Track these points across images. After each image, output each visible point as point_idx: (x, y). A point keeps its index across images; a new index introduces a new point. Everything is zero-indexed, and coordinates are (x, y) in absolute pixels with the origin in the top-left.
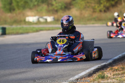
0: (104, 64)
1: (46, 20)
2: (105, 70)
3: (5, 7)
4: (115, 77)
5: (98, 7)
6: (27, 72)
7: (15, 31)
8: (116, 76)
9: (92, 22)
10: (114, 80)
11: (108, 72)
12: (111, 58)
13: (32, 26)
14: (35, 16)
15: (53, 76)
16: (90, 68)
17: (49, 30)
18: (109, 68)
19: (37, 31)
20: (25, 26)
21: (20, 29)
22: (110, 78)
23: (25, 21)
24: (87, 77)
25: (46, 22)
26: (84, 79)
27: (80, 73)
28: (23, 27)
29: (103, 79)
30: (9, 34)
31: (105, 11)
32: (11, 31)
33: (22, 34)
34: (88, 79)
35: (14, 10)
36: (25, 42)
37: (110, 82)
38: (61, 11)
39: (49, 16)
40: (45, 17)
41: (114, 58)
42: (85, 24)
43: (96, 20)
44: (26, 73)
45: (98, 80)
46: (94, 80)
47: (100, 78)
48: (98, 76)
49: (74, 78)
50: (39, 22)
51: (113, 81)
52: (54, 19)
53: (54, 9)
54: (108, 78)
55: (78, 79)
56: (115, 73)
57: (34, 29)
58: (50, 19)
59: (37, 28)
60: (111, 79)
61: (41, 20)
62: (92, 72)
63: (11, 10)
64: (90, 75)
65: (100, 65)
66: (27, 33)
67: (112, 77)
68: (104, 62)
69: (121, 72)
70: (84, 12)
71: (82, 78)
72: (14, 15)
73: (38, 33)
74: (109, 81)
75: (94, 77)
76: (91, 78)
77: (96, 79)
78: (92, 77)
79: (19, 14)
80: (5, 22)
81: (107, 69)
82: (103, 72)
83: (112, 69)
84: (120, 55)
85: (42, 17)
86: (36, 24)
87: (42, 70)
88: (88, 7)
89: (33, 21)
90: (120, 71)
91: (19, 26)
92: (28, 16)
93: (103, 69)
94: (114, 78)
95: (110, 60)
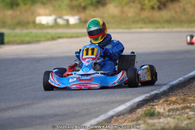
0: (155, 92)
1: (67, 21)
2: (156, 102)
4: (170, 114)
5: (149, 1)
7: (18, 39)
8: (173, 112)
9: (139, 25)
10: (169, 119)
11: (160, 106)
12: (165, 82)
13: (45, 31)
14: (50, 15)
15: (73, 112)
16: (132, 99)
17: (72, 37)
18: (163, 99)
19: (53, 39)
20: (34, 31)
21: (27, 35)
22: (163, 115)
23: (34, 22)
24: (127, 113)
25: (67, 25)
26: (122, 117)
28: (31, 33)
29: (153, 118)
30: (9, 43)
31: (159, 8)
32: (12, 39)
33: (29, 43)
34: (129, 116)
35: (18, 5)
36: (33, 56)
37: (163, 122)
38: (91, 8)
39: (73, 15)
40: (66, 17)
41: (171, 84)
42: (127, 28)
43: (145, 23)
45: (144, 120)
46: (138, 119)
47: (147, 115)
48: (145, 112)
49: (106, 115)
50: (56, 25)
51: (167, 120)
52: (80, 19)
53: (80, 5)
54: (159, 115)
55: (112, 117)
56: (171, 107)
57: (49, 36)
58: (73, 20)
59: (53, 34)
60: (165, 117)
61: (60, 21)
62: (135, 106)
63: (13, 5)
64: (132, 110)
65: (148, 95)
66: (38, 42)
67: (167, 114)
68: (154, 90)
69: (181, 106)
70: (126, 9)
71: (119, 115)
72: (18, 13)
73: (54, 42)
74: (161, 120)
75: (139, 113)
76: (134, 116)
77: (141, 118)
78: (136, 113)
79: (26, 11)
80: (4, 24)
81: (160, 101)
82: (153, 105)
83: (167, 101)
84: (181, 79)
85: (60, 17)
86: (52, 27)
88: (134, 2)
89: (48, 23)
90: (180, 104)
91: (25, 31)
92: (40, 15)
93: (153, 101)
94: (169, 116)
95: (164, 86)
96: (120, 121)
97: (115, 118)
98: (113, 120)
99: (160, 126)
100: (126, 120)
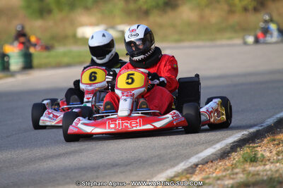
0: (256, 128)
1: (122, 33)
2: (259, 142)
3: (28, 7)
4: (280, 157)
6: (81, 151)
9: (228, 35)
10: (278, 164)
11: (264, 148)
14: (97, 25)
15: (140, 160)
16: (223, 139)
18: (268, 138)
20: (76, 49)
22: (269, 160)
23: (74, 36)
24: (217, 159)
26: (210, 164)
27: (201, 151)
28: (71, 51)
29: (255, 163)
30: (40, 67)
31: (256, 10)
32: (44, 61)
34: (220, 163)
35: (50, 11)
37: (270, 170)
38: (156, 12)
40: (121, 27)
44: (81, 154)
45: (243, 167)
46: (234, 167)
47: (247, 161)
49: (188, 163)
51: (276, 167)
53: (140, 8)
54: (264, 160)
55: (196, 165)
56: (280, 149)
60: (272, 163)
62: (228, 148)
63: (43, 12)
64: (224, 155)
67: (275, 158)
70: (207, 12)
71: (205, 162)
74: (268, 167)
75: (234, 159)
76: (227, 163)
77: (238, 164)
78: (229, 159)
81: (262, 140)
82: (254, 147)
83: (274, 140)
85: (113, 27)
87: (116, 145)
92: (82, 25)
93: (253, 142)
94: (278, 161)
95: (269, 120)
96: (207, 170)
97: (200, 166)
98: (198, 168)
99: (266, 175)
100: (216, 169)
